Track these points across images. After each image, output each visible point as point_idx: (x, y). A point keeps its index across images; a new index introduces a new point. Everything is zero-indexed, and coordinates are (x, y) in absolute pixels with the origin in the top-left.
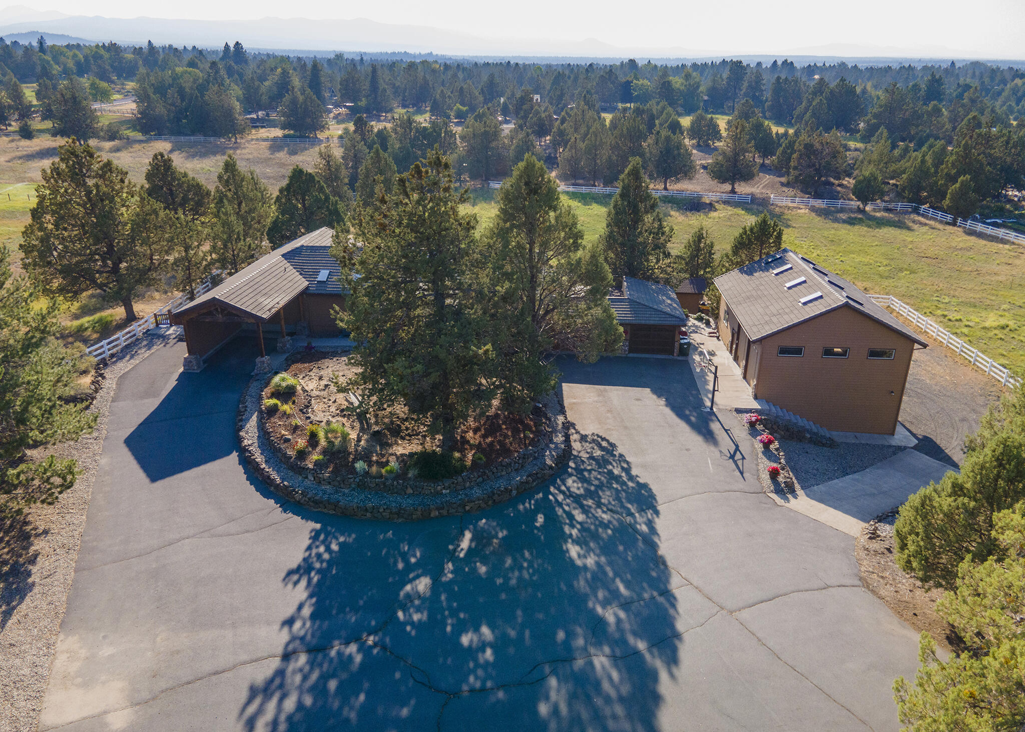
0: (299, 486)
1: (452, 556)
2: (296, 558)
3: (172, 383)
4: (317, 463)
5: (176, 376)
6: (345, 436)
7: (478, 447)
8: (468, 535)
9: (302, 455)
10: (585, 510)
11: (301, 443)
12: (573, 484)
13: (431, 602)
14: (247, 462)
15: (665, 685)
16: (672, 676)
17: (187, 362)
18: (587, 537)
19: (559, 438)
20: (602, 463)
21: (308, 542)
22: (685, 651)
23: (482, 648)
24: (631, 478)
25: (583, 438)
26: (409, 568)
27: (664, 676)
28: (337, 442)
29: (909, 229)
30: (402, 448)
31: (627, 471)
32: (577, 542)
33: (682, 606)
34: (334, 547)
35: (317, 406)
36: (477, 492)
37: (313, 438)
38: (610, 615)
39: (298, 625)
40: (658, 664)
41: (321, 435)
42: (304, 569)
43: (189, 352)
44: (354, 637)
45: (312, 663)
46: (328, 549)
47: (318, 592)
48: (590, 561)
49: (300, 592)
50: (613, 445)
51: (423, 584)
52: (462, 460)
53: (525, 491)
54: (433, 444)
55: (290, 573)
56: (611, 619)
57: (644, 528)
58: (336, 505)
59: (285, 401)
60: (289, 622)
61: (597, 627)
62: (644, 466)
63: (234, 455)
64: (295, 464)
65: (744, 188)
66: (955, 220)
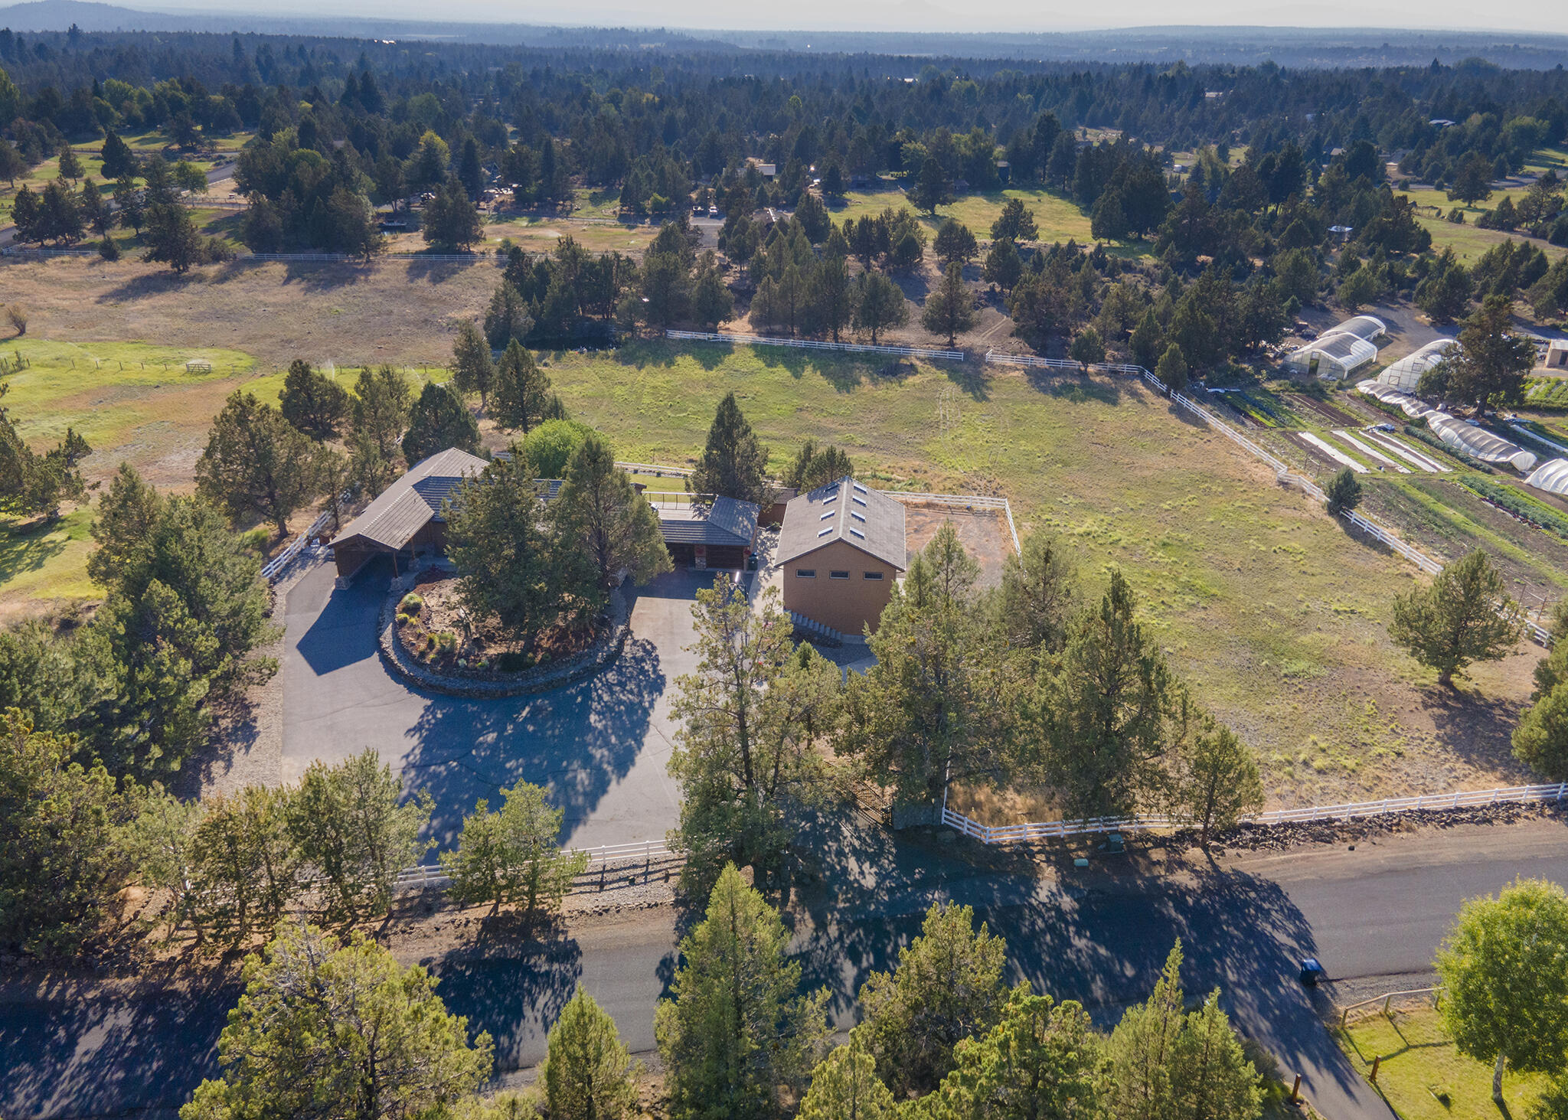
0: (420, 675)
1: (514, 721)
2: (414, 721)
3: (327, 600)
4: (432, 660)
5: (330, 593)
6: (453, 641)
7: (548, 650)
8: (527, 709)
9: (423, 654)
10: (612, 693)
11: (423, 646)
12: (611, 677)
13: (494, 747)
14: (385, 659)
15: (613, 787)
16: (618, 783)
17: (338, 582)
18: (606, 711)
19: (614, 643)
20: (639, 661)
21: (422, 712)
22: (633, 773)
23: (517, 768)
24: (655, 671)
25: (635, 643)
26: (485, 727)
27: (613, 784)
28: (448, 645)
29: (1114, 402)
30: (493, 650)
31: (655, 667)
32: (598, 713)
33: (644, 749)
34: (439, 716)
35: (436, 619)
36: (541, 679)
37: (431, 641)
38: (598, 753)
39: (411, 757)
40: (614, 777)
41: (437, 640)
42: (418, 728)
43: (340, 572)
44: (445, 762)
45: (417, 776)
46: (434, 717)
47: (425, 741)
48: (599, 726)
49: (415, 740)
50: (654, 648)
51: (491, 737)
52: (533, 659)
53: (576, 679)
54: (516, 647)
55: (409, 731)
56: (598, 756)
57: (647, 704)
58: (444, 688)
59: (412, 615)
60: (407, 756)
61: (588, 761)
62: (669, 662)
63: (376, 654)
64: (417, 662)
65: (963, 340)
66: (1168, 390)
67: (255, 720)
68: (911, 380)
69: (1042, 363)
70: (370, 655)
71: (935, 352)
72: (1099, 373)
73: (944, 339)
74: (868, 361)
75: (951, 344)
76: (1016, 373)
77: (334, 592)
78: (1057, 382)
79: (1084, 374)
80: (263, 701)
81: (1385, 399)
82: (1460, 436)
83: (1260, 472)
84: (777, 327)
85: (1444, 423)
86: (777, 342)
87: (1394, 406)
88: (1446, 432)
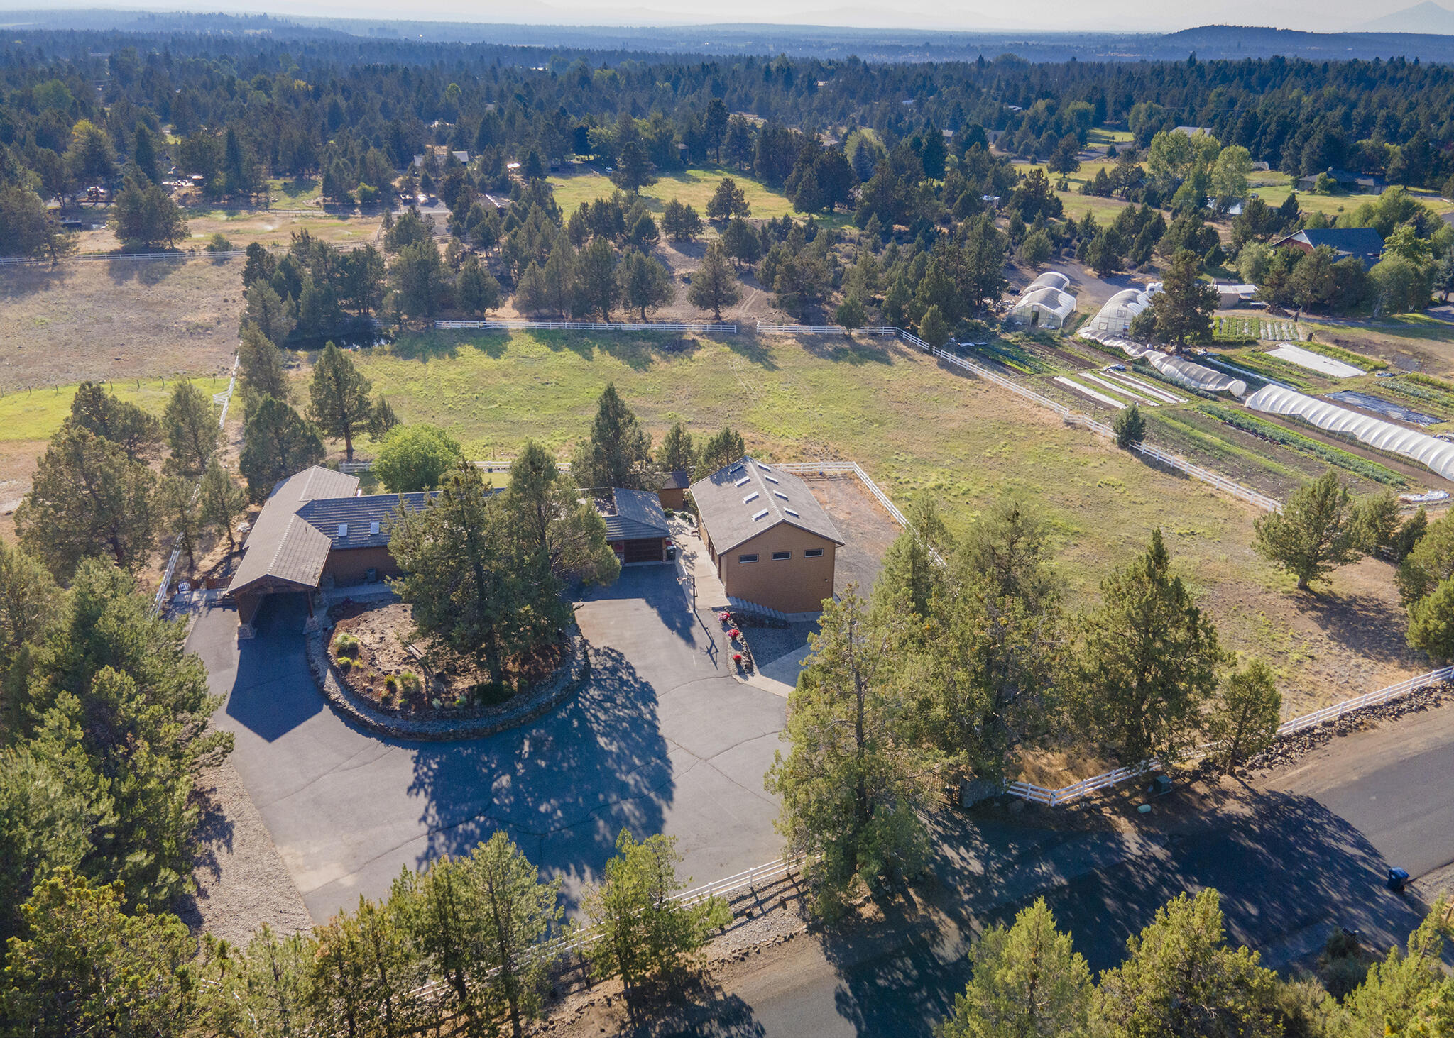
0: (393, 725)
1: (519, 758)
2: (410, 778)
3: (236, 654)
4: (401, 705)
5: (236, 646)
6: (418, 683)
7: (520, 674)
8: (527, 743)
9: (387, 700)
10: (606, 711)
11: (384, 692)
12: (594, 692)
13: (514, 790)
14: (338, 710)
15: (666, 813)
16: (670, 808)
17: (241, 631)
18: (611, 730)
19: (580, 656)
20: (614, 671)
21: (413, 765)
22: (677, 794)
23: (554, 811)
24: (636, 680)
25: (597, 652)
26: (492, 771)
27: (665, 809)
28: (413, 686)
29: (888, 362)
30: (462, 684)
31: (633, 674)
32: (603, 735)
33: (674, 766)
34: (435, 766)
35: (381, 658)
36: (527, 708)
37: (391, 686)
38: (630, 779)
39: (430, 820)
40: (662, 803)
41: (398, 683)
42: (417, 785)
43: (243, 622)
44: (470, 818)
45: (448, 838)
46: (430, 768)
47: (433, 797)
48: (614, 748)
49: (422, 800)
50: (621, 655)
51: (505, 780)
52: (510, 686)
53: (561, 702)
54: (485, 678)
55: (410, 789)
56: (632, 782)
57: (648, 717)
58: (426, 734)
59: (353, 658)
60: (424, 819)
61: (623, 791)
62: (646, 668)
63: (326, 707)
64: (383, 709)
65: (728, 313)
66: (931, 348)
67: (219, 808)
68: (698, 355)
69: (807, 330)
70: (320, 710)
71: (709, 327)
72: (861, 336)
73: (710, 313)
74: (649, 339)
75: (718, 317)
76: (789, 342)
77: (239, 642)
78: (829, 347)
79: (848, 338)
80: (218, 784)
81: (1107, 343)
82: (1180, 370)
83: (1045, 416)
84: (545, 311)
85: (1163, 360)
86: (551, 326)
87: (1117, 348)
88: (1168, 368)
